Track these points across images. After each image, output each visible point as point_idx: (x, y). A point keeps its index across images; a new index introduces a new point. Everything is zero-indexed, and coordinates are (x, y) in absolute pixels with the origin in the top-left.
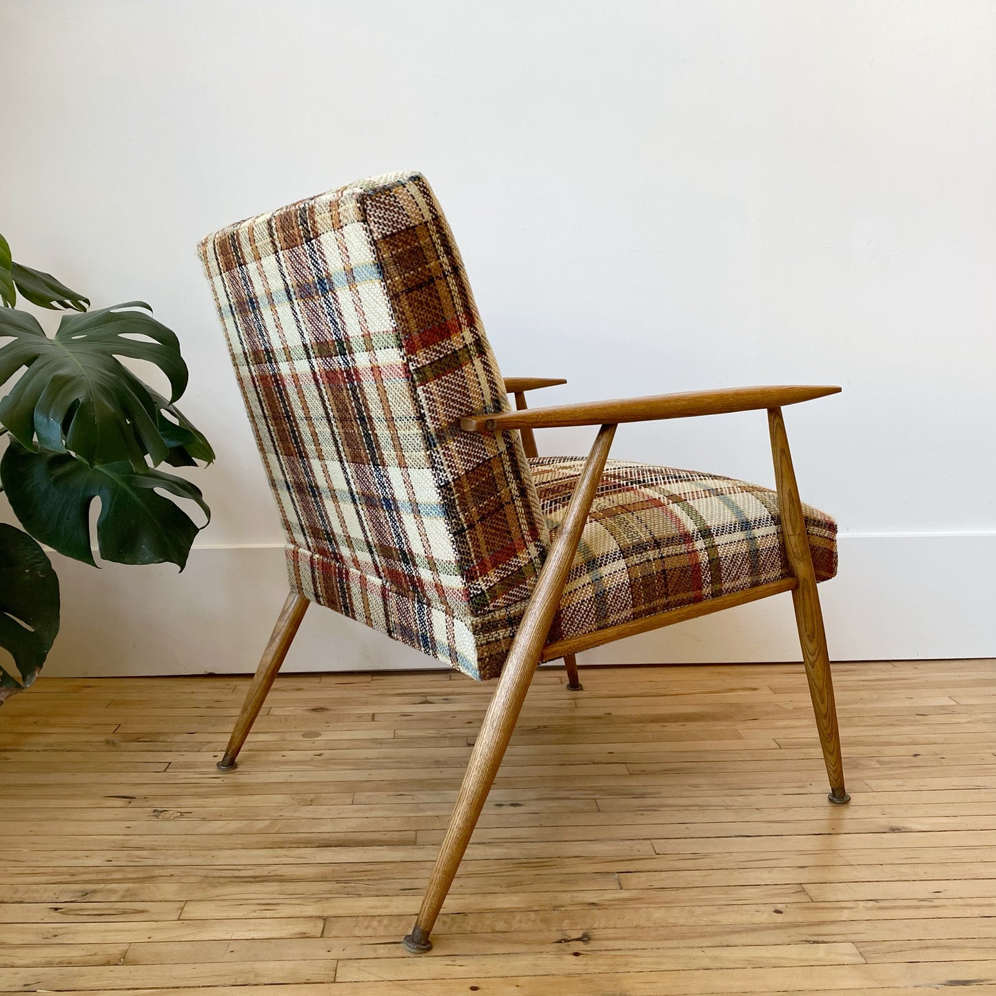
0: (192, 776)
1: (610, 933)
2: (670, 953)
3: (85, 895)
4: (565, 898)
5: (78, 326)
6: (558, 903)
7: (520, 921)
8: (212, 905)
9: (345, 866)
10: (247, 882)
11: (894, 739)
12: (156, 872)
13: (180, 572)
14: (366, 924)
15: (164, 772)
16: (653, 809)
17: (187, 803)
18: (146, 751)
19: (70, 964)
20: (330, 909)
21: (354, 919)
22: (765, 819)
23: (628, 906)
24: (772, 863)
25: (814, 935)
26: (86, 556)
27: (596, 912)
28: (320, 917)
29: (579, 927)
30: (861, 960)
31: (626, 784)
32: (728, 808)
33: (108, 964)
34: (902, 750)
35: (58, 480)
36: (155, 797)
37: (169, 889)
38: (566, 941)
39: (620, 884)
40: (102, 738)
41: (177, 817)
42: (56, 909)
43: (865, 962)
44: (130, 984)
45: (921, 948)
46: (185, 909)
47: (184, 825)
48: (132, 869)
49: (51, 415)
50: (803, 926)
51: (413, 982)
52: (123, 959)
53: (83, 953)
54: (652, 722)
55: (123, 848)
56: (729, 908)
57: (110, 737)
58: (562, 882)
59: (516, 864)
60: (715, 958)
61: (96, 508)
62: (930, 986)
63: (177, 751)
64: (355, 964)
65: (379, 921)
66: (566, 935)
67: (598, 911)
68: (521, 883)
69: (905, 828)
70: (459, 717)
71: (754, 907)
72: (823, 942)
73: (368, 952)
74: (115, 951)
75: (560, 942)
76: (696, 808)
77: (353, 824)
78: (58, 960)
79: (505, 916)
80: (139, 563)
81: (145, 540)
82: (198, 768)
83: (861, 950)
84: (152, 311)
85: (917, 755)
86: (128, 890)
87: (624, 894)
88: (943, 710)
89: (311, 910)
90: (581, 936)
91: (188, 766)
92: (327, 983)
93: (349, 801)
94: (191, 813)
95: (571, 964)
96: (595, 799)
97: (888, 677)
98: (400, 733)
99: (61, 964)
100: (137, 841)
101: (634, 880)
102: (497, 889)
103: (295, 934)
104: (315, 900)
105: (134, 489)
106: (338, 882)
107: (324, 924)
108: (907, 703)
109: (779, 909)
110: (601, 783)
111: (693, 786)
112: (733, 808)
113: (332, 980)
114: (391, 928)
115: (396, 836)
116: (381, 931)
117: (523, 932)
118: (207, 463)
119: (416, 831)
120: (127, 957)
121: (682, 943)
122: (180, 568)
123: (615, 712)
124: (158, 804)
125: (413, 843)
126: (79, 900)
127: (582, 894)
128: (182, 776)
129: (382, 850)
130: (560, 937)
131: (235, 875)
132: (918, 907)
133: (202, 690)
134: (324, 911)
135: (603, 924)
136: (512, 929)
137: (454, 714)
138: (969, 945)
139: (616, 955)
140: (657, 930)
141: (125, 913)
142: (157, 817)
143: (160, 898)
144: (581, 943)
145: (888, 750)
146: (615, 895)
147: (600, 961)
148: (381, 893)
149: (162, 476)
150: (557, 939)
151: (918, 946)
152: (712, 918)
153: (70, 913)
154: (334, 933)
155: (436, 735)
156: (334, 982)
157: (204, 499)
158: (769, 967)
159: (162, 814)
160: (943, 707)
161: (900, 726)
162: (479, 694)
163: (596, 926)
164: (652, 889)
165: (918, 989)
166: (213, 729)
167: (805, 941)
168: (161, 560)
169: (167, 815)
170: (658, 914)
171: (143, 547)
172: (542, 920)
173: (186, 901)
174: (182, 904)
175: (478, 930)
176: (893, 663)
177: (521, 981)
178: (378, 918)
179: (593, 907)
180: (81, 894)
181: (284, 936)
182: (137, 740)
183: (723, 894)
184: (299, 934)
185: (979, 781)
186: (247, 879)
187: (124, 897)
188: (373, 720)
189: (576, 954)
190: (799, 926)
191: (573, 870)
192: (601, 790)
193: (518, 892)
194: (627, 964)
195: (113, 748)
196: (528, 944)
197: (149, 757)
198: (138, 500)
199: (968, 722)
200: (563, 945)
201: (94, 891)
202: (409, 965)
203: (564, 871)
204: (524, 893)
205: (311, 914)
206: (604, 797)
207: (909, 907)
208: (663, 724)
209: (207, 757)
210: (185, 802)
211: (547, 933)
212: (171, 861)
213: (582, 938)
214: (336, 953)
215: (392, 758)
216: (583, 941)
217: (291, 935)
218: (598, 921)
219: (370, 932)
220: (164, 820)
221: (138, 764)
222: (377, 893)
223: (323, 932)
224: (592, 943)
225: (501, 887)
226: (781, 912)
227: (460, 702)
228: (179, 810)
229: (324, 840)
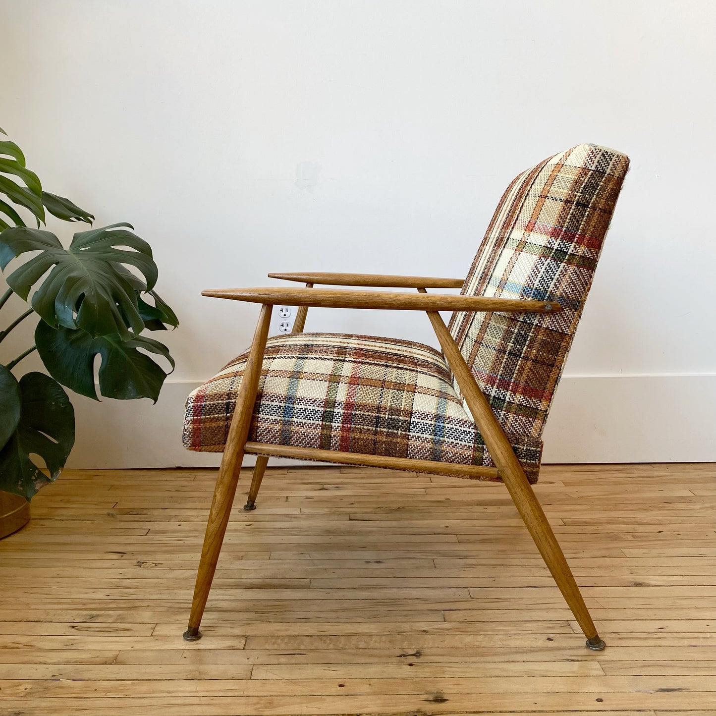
0: (164, 539)
1: (434, 651)
2: (474, 665)
3: (92, 618)
4: (406, 627)
5: (84, 241)
6: (402, 630)
7: (375, 642)
8: (173, 626)
9: (262, 602)
11: (646, 520)
12: (138, 604)
13: (154, 404)
14: (273, 641)
15: (146, 535)
16: (472, 567)
17: (160, 557)
18: (135, 521)
19: (81, 663)
20: (251, 630)
21: (266, 637)
22: (549, 575)
23: (448, 633)
24: (550, 606)
25: (571, 656)
26: (92, 394)
27: (426, 637)
28: (243, 636)
29: (414, 647)
30: (601, 673)
31: (455, 549)
32: (523, 566)
33: (105, 663)
34: (650, 528)
35: (73, 342)
36: (140, 553)
37: (146, 616)
38: (405, 656)
39: (444, 618)
40: (106, 512)
41: (153, 567)
42: (73, 627)
43: (605, 675)
44: (119, 677)
45: (644, 666)
46: (156, 629)
47: (157, 572)
48: (122, 601)
49: (66, 304)
50: (566, 649)
51: (301, 680)
52: (115, 661)
53: (90, 656)
54: (477, 505)
55: (117, 587)
56: (516, 636)
57: (111, 511)
58: (406, 616)
59: (375, 603)
60: (503, 670)
61: (98, 361)
62: (646, 692)
63: (155, 521)
64: (265, 668)
65: (282, 640)
66: (405, 652)
67: (429, 636)
68: (377, 616)
69: (644, 583)
70: (345, 499)
71: (534, 636)
72: (578, 661)
73: (274, 660)
74: (110, 655)
75: (401, 656)
76: (502, 567)
77: (268, 573)
78: (75, 660)
79: (365, 638)
80: (127, 398)
81: (131, 383)
82: (168, 533)
83: (603, 666)
84: (133, 229)
85: (661, 532)
86: (120, 615)
87: (447, 625)
88: (683, 499)
89: (238, 631)
90: (415, 653)
91: (162, 532)
92: (245, 679)
93: (267, 557)
94: (162, 564)
95: (406, 671)
96: (433, 559)
97: (648, 475)
98: (303, 510)
99: (76, 663)
100: (126, 582)
101: (454, 615)
102: (362, 620)
103: (227, 647)
104: (241, 624)
105: (123, 349)
106: (256, 612)
107: (246, 641)
108: (659, 495)
109: (551, 637)
110: (437, 548)
111: (502, 551)
112: (527, 567)
113: (249, 677)
114: (289, 645)
115: (297, 582)
116: (283, 646)
117: (376, 649)
118: (174, 327)
119: (310, 579)
120: (118, 659)
121: (482, 659)
122: (154, 402)
123: (452, 498)
124: (141, 558)
125: (308, 587)
126: (87, 621)
127: (418, 624)
128: (158, 539)
129: (286, 592)
130: (402, 653)
132: (646, 638)
133: (173, 479)
134: (246, 632)
135: (431, 645)
136: (369, 647)
137: (341, 498)
138: (678, 665)
139: (437, 666)
140: (466, 650)
141: (117, 630)
142: (140, 566)
143: (140, 621)
144: (414, 657)
145: (641, 528)
146: (441, 626)
147: (426, 670)
148: (284, 621)
149: (142, 339)
150: (399, 655)
151: (642, 665)
152: (504, 643)
153: (83, 629)
154: (252, 647)
155: (329, 512)
156: (250, 679)
157: (171, 354)
158: (539, 677)
159: (143, 565)
160: (683, 497)
161: (651, 510)
162: (360, 483)
163: (425, 646)
164: (465, 622)
165: (639, 694)
166: (179, 506)
167: (566, 660)
168: (141, 396)
169: (147, 565)
170: (468, 639)
171: (129, 387)
172: (390, 642)
173: (157, 623)
174: (154, 625)
175: (347, 647)
176: (653, 465)
177: (372, 681)
178: (282, 637)
179: (425, 633)
180: (89, 617)
181: (219, 648)
182: (128, 513)
184: (229, 647)
185: (703, 551)
187: (117, 620)
188: (287, 501)
189: (411, 665)
190: (563, 649)
191: (414, 608)
192: (438, 553)
193: (376, 622)
194: (444, 672)
195: (112, 519)
196: (379, 657)
197: (136, 525)
198: (126, 356)
199: (701, 509)
200: (403, 658)
201: (98, 616)
202: (300, 669)
203: (406, 608)
204: (380, 622)
205: (238, 634)
206: (439, 558)
207: (640, 638)
208: (485, 507)
209: (174, 525)
210: (158, 556)
211: (392, 650)
212: (148, 596)
213: (416, 654)
214: (252, 660)
215: (298, 528)
216: (416, 656)
217: (224, 647)
218: (427, 643)
219: (276, 647)
220: (144, 568)
221: (128, 530)
222: (282, 621)
223: (245, 646)
224: (422, 657)
225: (365, 618)
226: (552, 640)
227: (347, 489)
228: (154, 562)
229: (248, 584)
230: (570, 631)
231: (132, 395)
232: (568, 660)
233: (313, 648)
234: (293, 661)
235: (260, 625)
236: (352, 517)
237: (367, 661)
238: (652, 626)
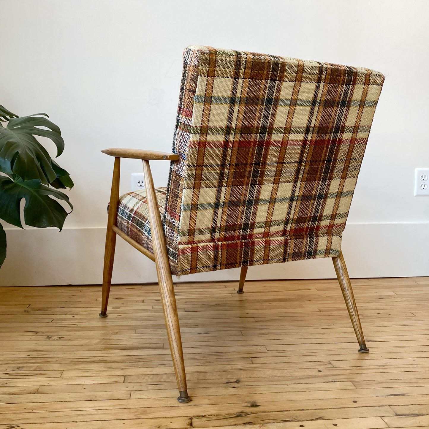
0: (64, 324)
1: (248, 379)
2: (275, 386)
3: (19, 368)
4: (228, 367)
5: (16, 123)
6: (226, 369)
8: (74, 372)
9: (133, 357)
10: (90, 363)
11: (370, 308)
12: (50, 360)
13: (60, 232)
14: (143, 378)
15: (51, 322)
16: (266, 334)
17: (61, 334)
18: (43, 314)
19: (13, 394)
20: (127, 372)
21: (138, 376)
22: (314, 337)
23: (255, 370)
24: (317, 354)
25: (334, 379)
26: (19, 224)
27: (242, 372)
28: (122, 375)
29: (235, 378)
30: (354, 387)
31: (254, 325)
32: (297, 333)
33: (30, 393)
34: (373, 312)
35: (7, 190)
36: (48, 332)
37: (56, 366)
38: (229, 383)
39: (252, 362)
40: (23, 310)
41: (58, 339)
42: (6, 374)
43: (356, 388)
44: (41, 401)
45: (379, 383)
46: (63, 373)
47: (61, 342)
48: (39, 358)
49: (6, 158)
50: (330, 376)
51: (163, 398)
52: (37, 392)
53: (19, 389)
54: (265, 302)
55: (34, 351)
56: (299, 370)
57: (26, 309)
58: (227, 361)
59: (207, 355)
60: (293, 388)
61: (23, 203)
62: (383, 396)
63: (56, 315)
64: (138, 392)
65: (148, 377)
66: (229, 380)
68: (209, 362)
69: (374, 340)
70: (181, 301)
71: (309, 370)
72: (339, 382)
73: (144, 388)
74: (34, 388)
75: (227, 383)
76: (285, 334)
77: (136, 341)
78: (8, 392)
79: (203, 374)
80: (42, 227)
81: (45, 217)
82: (66, 321)
83: (354, 384)
84: (49, 117)
85: (379, 313)
86: (37, 366)
87: (254, 365)
88: (390, 297)
89: (118, 373)
91: (62, 320)
92: (127, 399)
93: (134, 333)
94: (64, 337)
95: (231, 391)
96: (241, 331)
97: (367, 284)
98: (155, 307)
99: (9, 394)
100: (40, 348)
101: (258, 360)
102: (199, 364)
103: (112, 382)
104: (120, 369)
105: (40, 195)
106: (130, 362)
107: (125, 378)
108: (375, 294)
109: (320, 370)
110: (243, 325)
111: (283, 326)
112: (300, 333)
113: (129, 398)
114: (154, 379)
115: (155, 345)
116: (149, 380)
117: (210, 379)
118: (70, 188)
119: (163, 343)
120: (38, 391)
121: (279, 383)
122: (59, 230)
123: (249, 298)
124: (49, 334)
125: (162, 348)
126: (16, 370)
127: (236, 366)
128: (59, 324)
129: (149, 351)
131: (84, 360)
132: (378, 369)
133: (66, 291)
134: (124, 373)
135: (245, 376)
136: (206, 379)
137: (179, 300)
138: (399, 382)
139: (251, 388)
140: (268, 378)
141: (37, 375)
142: (49, 339)
143: (51, 369)
144: (236, 383)
145: (366, 312)
146: (250, 366)
147: (244, 390)
148: (149, 366)
149: (52, 190)
150: (225, 382)
152: (291, 374)
153: (13, 375)
154: (129, 381)
156: (130, 399)
157: (70, 201)
158: (316, 391)
159: (51, 338)
160: (389, 296)
161: (371, 303)
162: (188, 292)
163: (242, 377)
164: (266, 363)
165: (377, 398)
166: (72, 306)
167: (331, 381)
168: (52, 226)
169: (53, 338)
170: (268, 373)
171: (44, 220)
172: (219, 375)
173: (64, 370)
174: (62, 371)
175: (191, 379)
176: (370, 279)
177: (210, 397)
178: (148, 375)
179: (241, 370)
180: (17, 368)
181: (107, 383)
182: (38, 310)
183: (296, 365)
184: (114, 382)
185: (405, 323)
186: (90, 362)
187: (36, 369)
188: (143, 302)
189: (234, 387)
190: (328, 376)
191: (232, 357)
192: (243, 327)
193: (209, 365)
194: (255, 391)
195: (28, 314)
196: (213, 384)
197: (44, 317)
198: (42, 200)
199: (400, 301)
200: (228, 384)
201: (23, 367)
202: (162, 392)
203: (228, 357)
204: (211, 365)
205: (118, 374)
206: (245, 330)
207: (375, 369)
208: (270, 303)
209: (70, 317)
210: (60, 333)
211: (221, 380)
212: (55, 356)
213: (236, 381)
214: (130, 388)
215: (152, 316)
216: (236, 382)
217: (110, 382)
218: (243, 375)
219: (145, 380)
220: (52, 340)
221: (39, 320)
222: (147, 366)
223: (124, 381)
224: (240, 383)
225: (201, 363)
226: (321, 371)
227: (182, 295)
228: (59, 336)
229: (123, 347)
230: (332, 366)
231: (45, 225)
232: (333, 382)
233: (169, 380)
234: (157, 388)
235: (133, 369)
236: (186, 310)
237: (205, 386)
238: (382, 362)
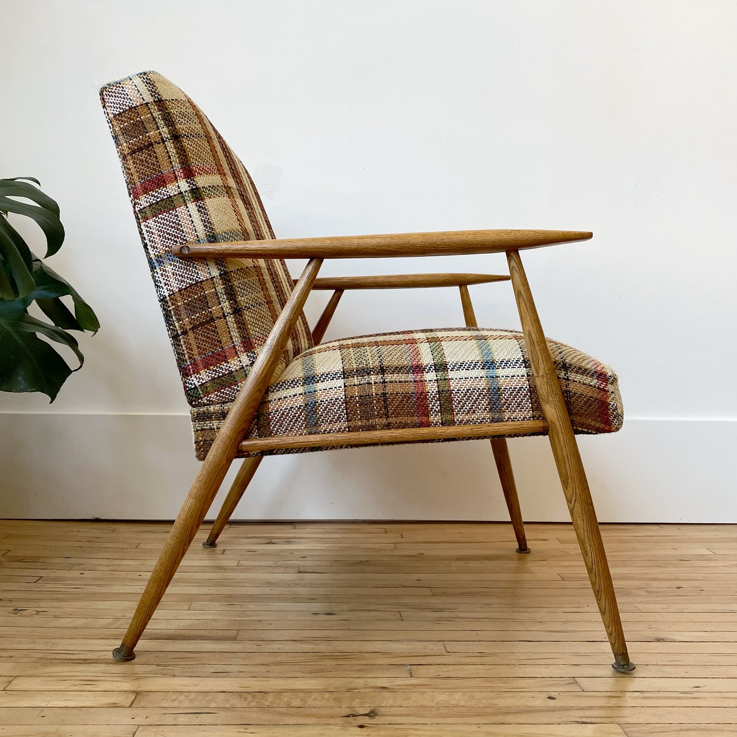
0: (57, 587)
1: (394, 710)
2: (449, 727)
4: (359, 683)
6: (353, 686)
7: (315, 699)
8: (38, 680)
9: (168, 654)
10: (80, 663)
11: (660, 576)
13: (51, 402)
14: (174, 698)
15: (35, 582)
16: (449, 619)
17: (46, 605)
18: (25, 568)
20: (145, 685)
21: (164, 694)
22: (546, 629)
23: (414, 690)
24: (550, 662)
25: (582, 717)
27: (386, 694)
28: (133, 691)
29: (368, 705)
31: (428, 602)
32: (513, 620)
34: (668, 584)
36: (20, 600)
38: (354, 716)
39: (411, 674)
41: (34, 614)
45: (681, 730)
46: (12, 682)
47: (37, 620)
50: (573, 710)
54: (457, 560)
56: (507, 694)
58: (359, 670)
59: (320, 656)
60: (490, 733)
63: (51, 569)
64: (155, 729)
65: (186, 696)
66: (354, 711)
67: (388, 693)
68: (322, 671)
69: (668, 639)
70: (296, 553)
71: (530, 694)
72: (591, 723)
73: (169, 720)
75: (348, 716)
76: (487, 620)
77: (184, 624)
79: (302, 695)
80: (14, 391)
81: (22, 373)
82: (65, 581)
83: (626, 730)
84: (40, 185)
85: (680, 588)
87: (413, 681)
88: (702, 557)
89: (127, 686)
90: (368, 712)
91: (56, 579)
93: (186, 608)
94: (46, 612)
96: (399, 612)
97: (657, 534)
98: (242, 563)
101: (423, 671)
102: (300, 674)
103: (107, 704)
104: (133, 678)
105: (17, 332)
106: (158, 665)
107: (136, 697)
108: (673, 552)
109: (552, 696)
110: (406, 600)
111: (486, 604)
112: (519, 620)
114: (195, 702)
115: (220, 633)
116: (186, 704)
117: (315, 707)
118: (94, 332)
119: (239, 630)
121: (460, 720)
122: (50, 399)
123: (427, 553)
124: (19, 605)
125: (234, 639)
127: (376, 680)
128: (49, 586)
129: (204, 643)
130: (348, 712)
131: (68, 657)
132: (679, 698)
133: (87, 530)
134: (138, 687)
135: (391, 702)
136: (306, 706)
137: (291, 552)
139: (398, 729)
140: (439, 709)
142: (16, 614)
144: (367, 718)
145: (655, 584)
146: (405, 682)
147: (382, 733)
148: (194, 675)
150: (345, 714)
151: (679, 728)
152: (490, 701)
154: (142, 704)
155: (273, 565)
159: (21, 612)
161: (665, 567)
163: (383, 705)
164: (439, 678)
166: (87, 556)
167: (575, 722)
168: (34, 390)
169: (25, 613)
170: (442, 698)
171: (19, 378)
172: (334, 699)
173: (16, 676)
174: (11, 679)
175: (275, 705)
176: (662, 526)
178: (187, 694)
179: (384, 690)
181: (95, 705)
182: (21, 561)
183: (503, 683)
184: (110, 704)
185: (733, 607)
186: (77, 661)
188: (223, 553)
189: (361, 727)
190: (569, 710)
191: (371, 662)
192: (406, 606)
193: (318, 677)
194: (406, 736)
196: (318, 717)
197: (26, 572)
199: (723, 566)
200: (351, 719)
202: (204, 731)
203: (360, 662)
204: (323, 678)
205: (126, 689)
206: (406, 610)
207: (671, 698)
208: (466, 562)
209: (76, 574)
210: (43, 604)
211: (338, 710)
212: (15, 646)
213: (369, 714)
214: (139, 720)
215: (232, 579)
216: (370, 716)
217: (103, 705)
218: (387, 700)
219: (176, 704)
220: (21, 616)
221: (14, 577)
222: (190, 675)
223: (132, 703)
224: (377, 718)
225: (304, 673)
226: (553, 698)
227: (299, 543)
228: (36, 609)
229: (156, 634)
230: (578, 689)
231: (21, 387)
232: (578, 722)
233: (228, 706)
234: (197, 721)
235: (160, 679)
236: (301, 569)
237: (301, 721)
238: (688, 685)
